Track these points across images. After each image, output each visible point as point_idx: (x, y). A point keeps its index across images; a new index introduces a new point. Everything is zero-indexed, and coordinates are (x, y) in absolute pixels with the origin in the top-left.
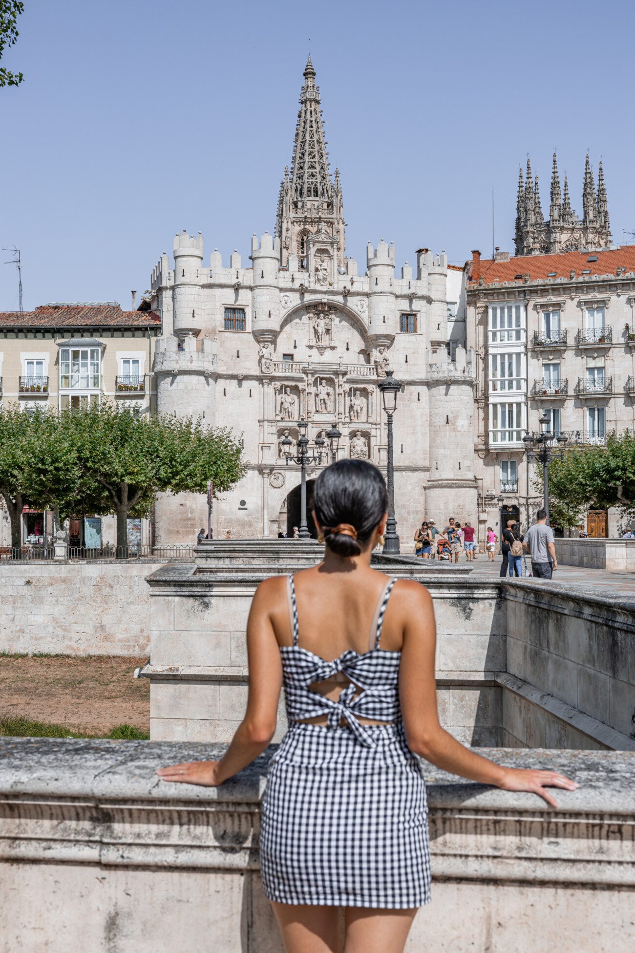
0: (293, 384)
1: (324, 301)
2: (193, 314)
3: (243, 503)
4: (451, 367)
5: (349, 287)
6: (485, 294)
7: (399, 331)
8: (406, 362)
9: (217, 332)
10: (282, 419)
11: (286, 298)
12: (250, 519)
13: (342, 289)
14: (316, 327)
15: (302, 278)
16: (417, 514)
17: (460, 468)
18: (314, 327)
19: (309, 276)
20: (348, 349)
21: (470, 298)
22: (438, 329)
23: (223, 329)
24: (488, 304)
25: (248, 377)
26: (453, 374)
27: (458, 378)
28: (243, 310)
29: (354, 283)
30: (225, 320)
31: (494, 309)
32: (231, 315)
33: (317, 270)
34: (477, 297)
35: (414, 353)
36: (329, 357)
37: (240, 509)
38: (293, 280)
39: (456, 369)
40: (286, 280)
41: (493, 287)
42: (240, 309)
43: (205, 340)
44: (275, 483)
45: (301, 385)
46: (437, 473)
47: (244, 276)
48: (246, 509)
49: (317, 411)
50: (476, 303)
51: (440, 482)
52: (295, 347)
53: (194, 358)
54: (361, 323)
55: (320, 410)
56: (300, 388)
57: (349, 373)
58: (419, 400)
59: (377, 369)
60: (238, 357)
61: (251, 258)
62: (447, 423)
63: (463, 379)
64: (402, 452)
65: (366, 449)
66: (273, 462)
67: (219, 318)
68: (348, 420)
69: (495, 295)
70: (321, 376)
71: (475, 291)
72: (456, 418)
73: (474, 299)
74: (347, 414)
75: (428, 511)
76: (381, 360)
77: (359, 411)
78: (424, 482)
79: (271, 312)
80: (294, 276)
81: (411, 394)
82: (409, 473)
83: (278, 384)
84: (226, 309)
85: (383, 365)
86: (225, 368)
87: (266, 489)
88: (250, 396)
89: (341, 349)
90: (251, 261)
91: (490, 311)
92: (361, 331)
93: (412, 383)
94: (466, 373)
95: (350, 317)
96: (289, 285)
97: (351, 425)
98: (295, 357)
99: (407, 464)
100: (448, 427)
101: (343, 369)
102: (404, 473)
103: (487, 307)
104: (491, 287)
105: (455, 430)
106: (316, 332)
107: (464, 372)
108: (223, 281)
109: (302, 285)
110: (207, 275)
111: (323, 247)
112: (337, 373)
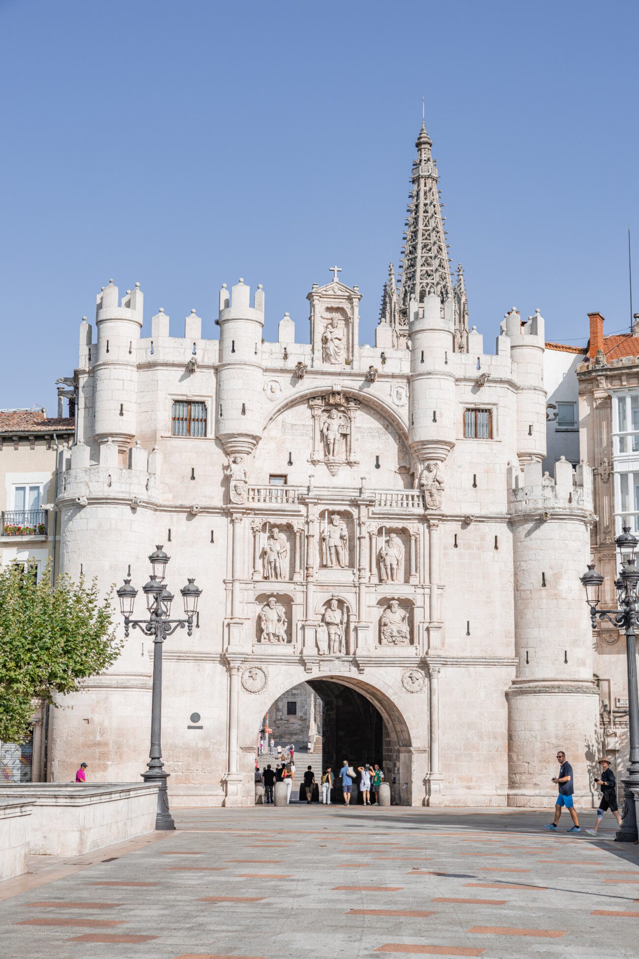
0: (283, 521)
1: (337, 388)
2: (122, 410)
3: (195, 717)
4: (548, 493)
5: (377, 365)
6: (607, 377)
7: (462, 436)
8: (475, 485)
9: (158, 438)
10: (266, 578)
11: (274, 385)
12: (207, 744)
13: (366, 370)
14: (325, 430)
15: (300, 353)
16: (495, 738)
17: (566, 661)
18: (322, 431)
19: (313, 350)
20: (378, 466)
21: (583, 386)
22: (530, 434)
23: (169, 434)
24: (611, 393)
25: (206, 510)
26: (551, 503)
27: (561, 511)
28: (203, 403)
29: (387, 361)
30: (174, 419)
31: (622, 400)
32: (183, 411)
33: (325, 340)
34: (595, 383)
35: (487, 472)
36: (346, 479)
37: (189, 727)
38: (286, 357)
39: (556, 496)
40: (274, 356)
41: (620, 365)
42: (198, 402)
43: (134, 450)
44: (249, 683)
45: (297, 524)
46: (527, 670)
47: (205, 350)
48: (201, 728)
49: (324, 566)
50: (592, 393)
51: (532, 684)
52: (290, 463)
53: (114, 478)
54: (399, 423)
55: (329, 564)
56: (296, 529)
57: (377, 503)
58: (496, 547)
59: (423, 497)
60: (193, 478)
61: (217, 323)
62: (544, 585)
63: (568, 512)
64: (468, 634)
65: (405, 628)
66: (247, 649)
67: (164, 415)
68: (375, 580)
69: (624, 378)
70: (331, 508)
71: (590, 372)
72: (557, 577)
73: (590, 386)
74: (375, 570)
75: (514, 733)
76: (430, 482)
77: (395, 566)
78: (506, 684)
79: (246, 406)
80: (288, 351)
81: (483, 538)
82: (481, 669)
83: (259, 521)
84: (177, 402)
85: (434, 491)
86: (171, 496)
87: (234, 695)
88: (212, 541)
89: (366, 466)
90: (218, 326)
91: (615, 402)
92: (400, 437)
93: (483, 519)
94: (574, 504)
95: (381, 415)
96: (280, 364)
97: (380, 589)
98: (289, 478)
99: (477, 653)
100: (544, 592)
101: (366, 495)
102: (472, 669)
103: (610, 397)
104: (616, 365)
105: (556, 597)
106: (324, 437)
107: (570, 501)
108: (170, 359)
109: (300, 363)
110: (146, 349)
111: (335, 304)
112: (355, 504)
